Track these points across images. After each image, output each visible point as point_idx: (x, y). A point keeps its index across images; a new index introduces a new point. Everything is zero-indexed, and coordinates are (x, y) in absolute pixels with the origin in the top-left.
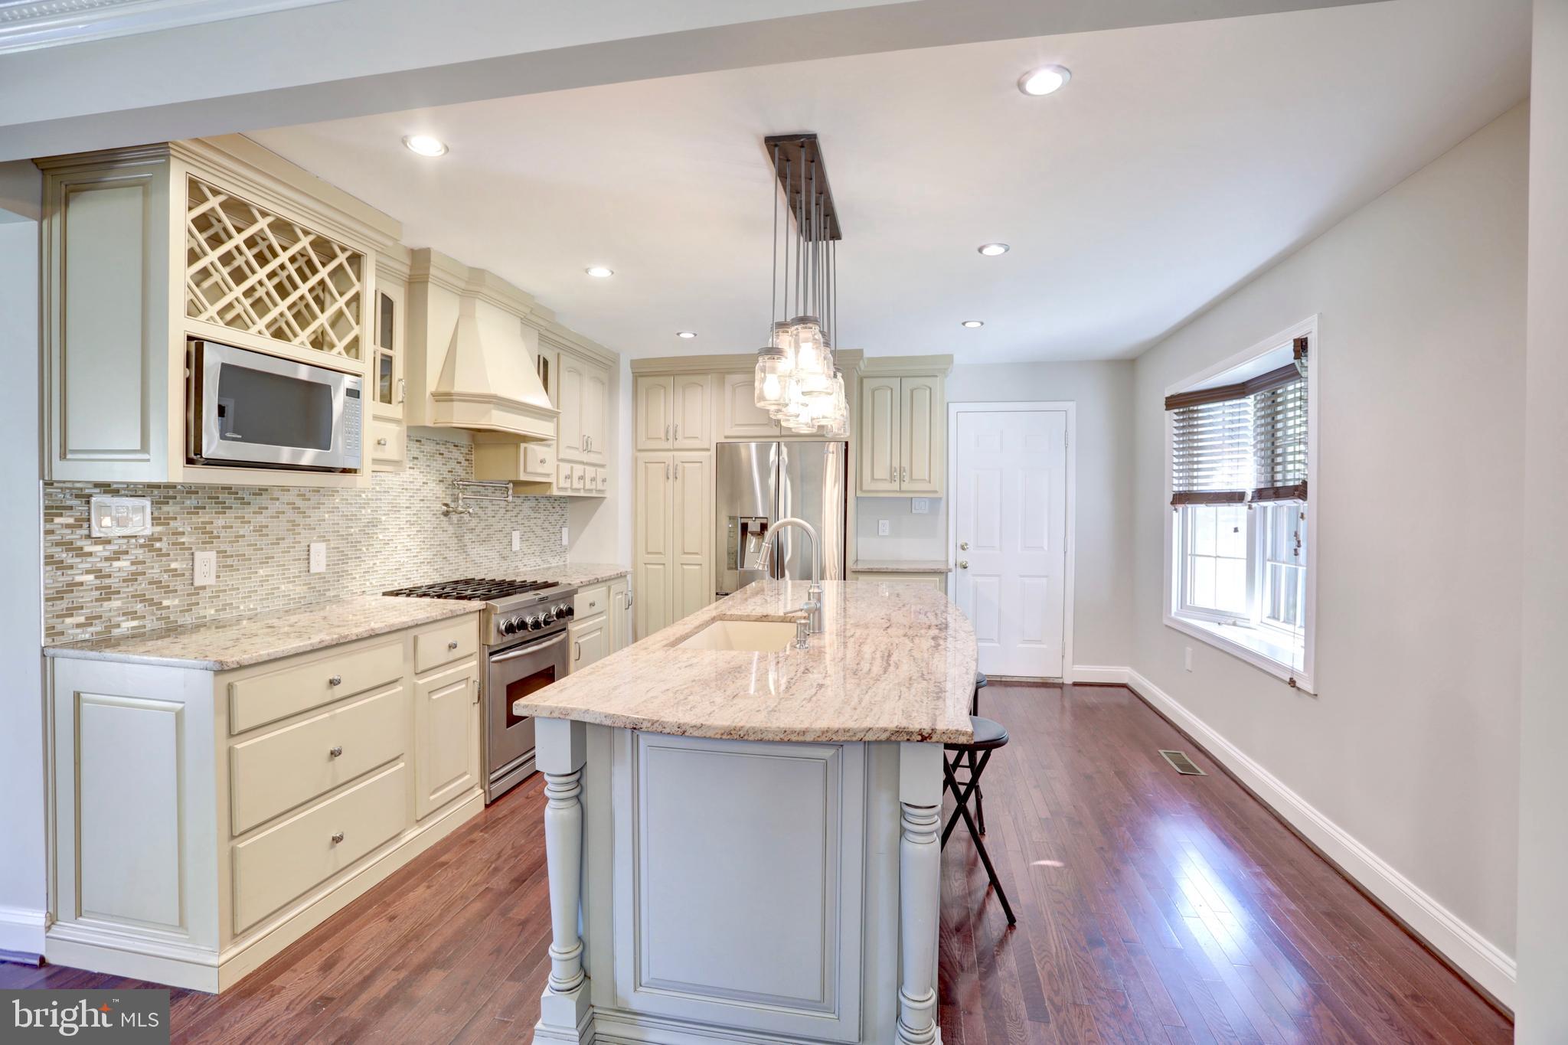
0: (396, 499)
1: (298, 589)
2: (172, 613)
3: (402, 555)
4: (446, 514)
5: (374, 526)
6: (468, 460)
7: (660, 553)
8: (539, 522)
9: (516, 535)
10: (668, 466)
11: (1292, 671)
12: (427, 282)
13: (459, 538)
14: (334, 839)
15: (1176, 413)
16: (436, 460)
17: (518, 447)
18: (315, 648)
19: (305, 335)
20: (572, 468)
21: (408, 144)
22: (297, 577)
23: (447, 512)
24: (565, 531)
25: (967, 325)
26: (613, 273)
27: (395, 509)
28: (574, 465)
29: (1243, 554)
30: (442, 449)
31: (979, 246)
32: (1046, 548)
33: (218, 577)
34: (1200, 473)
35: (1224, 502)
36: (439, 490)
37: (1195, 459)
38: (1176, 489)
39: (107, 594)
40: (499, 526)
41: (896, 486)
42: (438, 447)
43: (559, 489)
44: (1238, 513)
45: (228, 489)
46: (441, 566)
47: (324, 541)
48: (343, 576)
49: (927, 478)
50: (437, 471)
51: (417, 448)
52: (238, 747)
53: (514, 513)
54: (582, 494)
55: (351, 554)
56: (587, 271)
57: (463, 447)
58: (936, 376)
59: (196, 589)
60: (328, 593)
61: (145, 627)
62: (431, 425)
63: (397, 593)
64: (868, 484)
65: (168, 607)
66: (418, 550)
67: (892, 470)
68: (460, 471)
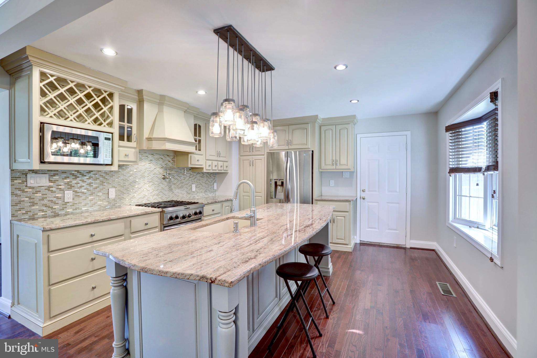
0: (143, 174)
1: (105, 203)
2: (57, 210)
3: (146, 192)
4: (164, 179)
5: (134, 183)
6: (173, 160)
7: (248, 192)
8: (204, 181)
9: (194, 186)
10: (250, 161)
11: (492, 254)
12: (144, 101)
13: (170, 187)
14: (93, 287)
15: (450, 133)
16: (160, 161)
17: (188, 156)
18: (84, 224)
19: (90, 120)
20: (212, 162)
21: (103, 51)
22: (104, 199)
23: (164, 178)
24: (215, 184)
25: (352, 102)
26: (206, 93)
27: (143, 177)
28: (213, 161)
29: (482, 195)
30: (162, 157)
31: (334, 66)
32: (398, 190)
33: (73, 199)
34: (463, 159)
35: (472, 172)
36: (161, 171)
37: (461, 153)
38: (451, 166)
39: (34, 204)
40: (187, 183)
41: (334, 167)
42: (160, 156)
43: (207, 170)
44: (479, 177)
45: (78, 171)
46: (162, 196)
47: (114, 188)
48: (122, 199)
49: (346, 164)
50: (160, 164)
51: (152, 157)
52: (51, 256)
53: (193, 178)
54: (223, 171)
55: (125, 192)
56: (197, 92)
57: (171, 156)
58: (349, 124)
59: (65, 203)
60: (116, 205)
61: (47, 215)
62: (146, 149)
63: (139, 205)
64: (323, 166)
65: (55, 209)
66: (152, 191)
67: (333, 161)
68: (170, 165)
